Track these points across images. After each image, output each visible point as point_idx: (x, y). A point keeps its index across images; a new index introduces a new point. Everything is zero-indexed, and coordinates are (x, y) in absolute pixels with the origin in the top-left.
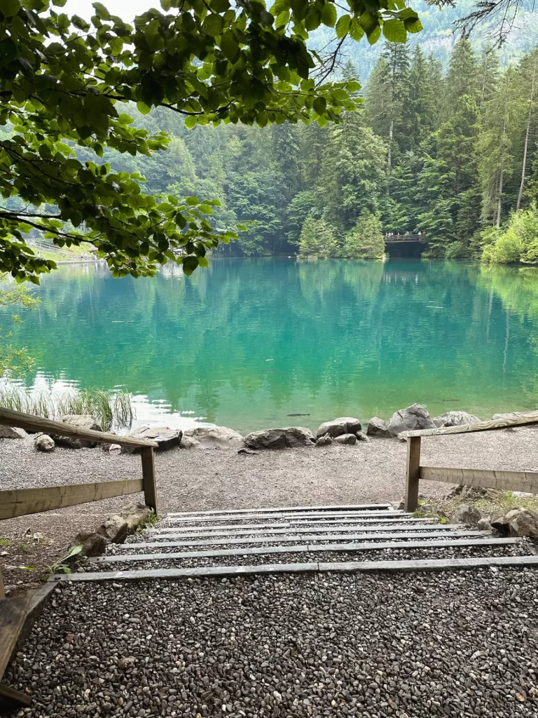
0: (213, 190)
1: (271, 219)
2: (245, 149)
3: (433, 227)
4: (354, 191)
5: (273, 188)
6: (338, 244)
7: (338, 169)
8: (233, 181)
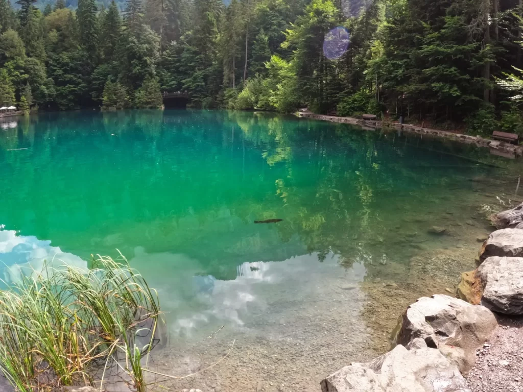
0: (37, 65)
1: (79, 83)
2: (61, 38)
3: (193, 88)
4: (140, 64)
5: (80, 62)
6: (130, 98)
7: (128, 49)
8: (51, 58)
